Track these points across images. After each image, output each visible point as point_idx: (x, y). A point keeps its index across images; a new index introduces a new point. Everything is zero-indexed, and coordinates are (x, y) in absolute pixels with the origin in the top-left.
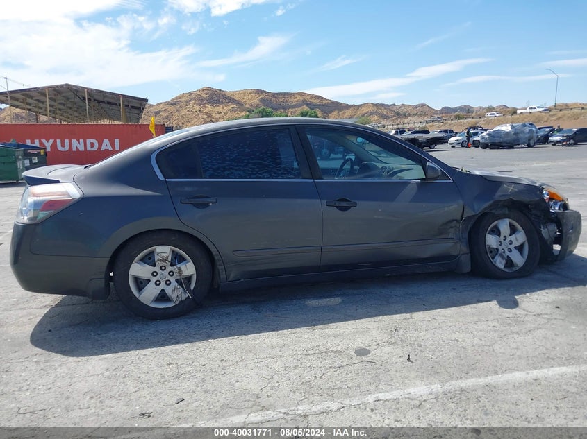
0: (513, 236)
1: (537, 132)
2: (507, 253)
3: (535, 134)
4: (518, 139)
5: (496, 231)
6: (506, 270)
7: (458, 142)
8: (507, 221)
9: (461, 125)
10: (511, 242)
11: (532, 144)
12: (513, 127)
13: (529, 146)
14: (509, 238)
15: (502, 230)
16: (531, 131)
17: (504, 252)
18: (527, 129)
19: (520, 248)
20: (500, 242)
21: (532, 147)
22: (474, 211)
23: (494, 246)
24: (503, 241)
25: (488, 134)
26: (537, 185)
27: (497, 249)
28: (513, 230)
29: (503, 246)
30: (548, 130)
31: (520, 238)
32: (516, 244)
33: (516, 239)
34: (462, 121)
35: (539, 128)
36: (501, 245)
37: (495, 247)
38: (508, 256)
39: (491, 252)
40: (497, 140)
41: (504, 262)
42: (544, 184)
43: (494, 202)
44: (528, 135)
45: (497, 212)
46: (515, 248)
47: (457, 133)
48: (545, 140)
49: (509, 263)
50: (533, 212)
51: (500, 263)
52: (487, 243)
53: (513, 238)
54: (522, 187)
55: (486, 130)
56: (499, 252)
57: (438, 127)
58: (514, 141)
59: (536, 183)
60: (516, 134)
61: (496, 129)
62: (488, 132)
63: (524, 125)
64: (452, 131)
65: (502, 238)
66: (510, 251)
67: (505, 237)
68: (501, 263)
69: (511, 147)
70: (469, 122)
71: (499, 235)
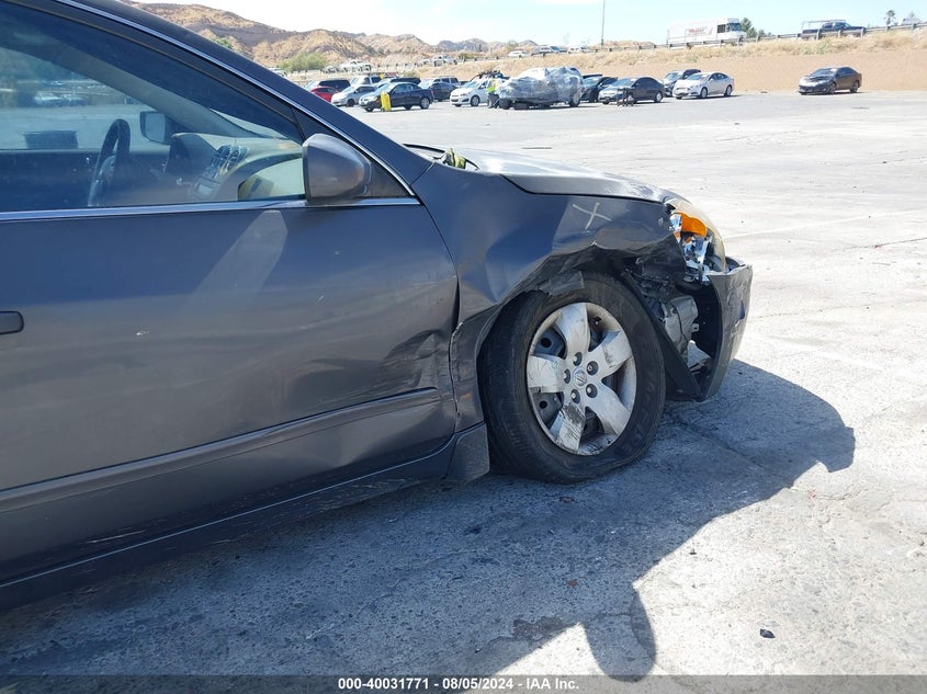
0: (599, 348)
1: (582, 83)
2: (586, 401)
3: (579, 86)
4: (556, 94)
5: (554, 344)
6: (585, 451)
7: (465, 97)
8: (582, 310)
9: (469, 70)
10: (593, 367)
11: (575, 102)
12: (547, 73)
13: (572, 105)
14: (589, 357)
15: (569, 338)
16: (573, 81)
17: (576, 400)
18: (568, 77)
19: (616, 381)
20: (567, 372)
21: (576, 106)
22: (490, 296)
23: (551, 386)
24: (572, 368)
25: (511, 84)
26: (655, 197)
27: (560, 395)
28: (598, 333)
29: (575, 382)
30: (596, 79)
31: (617, 351)
32: (606, 370)
33: (606, 355)
34: (470, 63)
35: (585, 77)
36: (567, 380)
37: (554, 390)
38: (588, 410)
39: (543, 405)
40: (525, 95)
41: (578, 429)
42: (669, 195)
43: (549, 262)
44: (569, 87)
45: (555, 288)
46: (604, 381)
47: (463, 83)
48: (592, 96)
49: (593, 428)
50: (646, 273)
51: (568, 434)
52: (532, 384)
53: (597, 355)
54: (620, 208)
55: (507, 78)
56: (566, 403)
57: (435, 72)
58: (549, 95)
59: (649, 191)
60: (552, 84)
61: (523, 75)
62: (510, 81)
63: (564, 71)
64: (455, 80)
65: (571, 358)
66: (593, 394)
67: (579, 355)
68: (571, 433)
69: (546, 107)
70: (482, 65)
71: (563, 355)
